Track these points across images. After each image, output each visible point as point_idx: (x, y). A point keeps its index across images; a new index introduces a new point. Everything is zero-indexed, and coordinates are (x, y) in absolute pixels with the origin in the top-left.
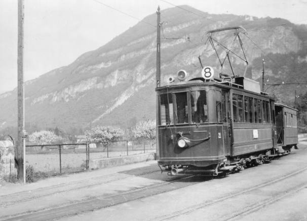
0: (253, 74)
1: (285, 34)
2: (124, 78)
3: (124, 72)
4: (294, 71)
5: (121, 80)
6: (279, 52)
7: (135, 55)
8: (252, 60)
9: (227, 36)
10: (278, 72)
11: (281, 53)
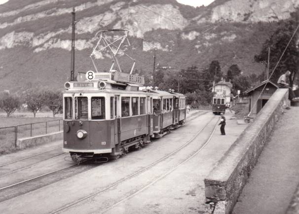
0: (144, 46)
1: (172, 12)
2: (21, 41)
3: (20, 34)
4: (179, 46)
5: (17, 42)
6: (167, 28)
7: (32, 18)
8: (144, 33)
9: (121, 9)
10: (165, 45)
11: (169, 29)
